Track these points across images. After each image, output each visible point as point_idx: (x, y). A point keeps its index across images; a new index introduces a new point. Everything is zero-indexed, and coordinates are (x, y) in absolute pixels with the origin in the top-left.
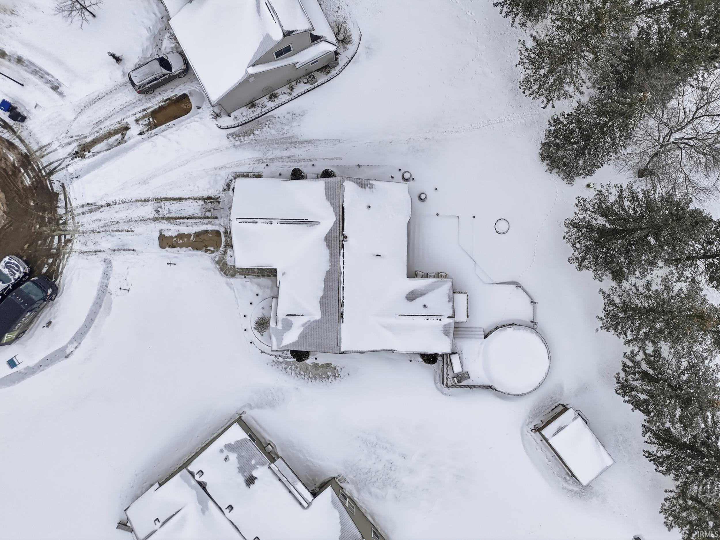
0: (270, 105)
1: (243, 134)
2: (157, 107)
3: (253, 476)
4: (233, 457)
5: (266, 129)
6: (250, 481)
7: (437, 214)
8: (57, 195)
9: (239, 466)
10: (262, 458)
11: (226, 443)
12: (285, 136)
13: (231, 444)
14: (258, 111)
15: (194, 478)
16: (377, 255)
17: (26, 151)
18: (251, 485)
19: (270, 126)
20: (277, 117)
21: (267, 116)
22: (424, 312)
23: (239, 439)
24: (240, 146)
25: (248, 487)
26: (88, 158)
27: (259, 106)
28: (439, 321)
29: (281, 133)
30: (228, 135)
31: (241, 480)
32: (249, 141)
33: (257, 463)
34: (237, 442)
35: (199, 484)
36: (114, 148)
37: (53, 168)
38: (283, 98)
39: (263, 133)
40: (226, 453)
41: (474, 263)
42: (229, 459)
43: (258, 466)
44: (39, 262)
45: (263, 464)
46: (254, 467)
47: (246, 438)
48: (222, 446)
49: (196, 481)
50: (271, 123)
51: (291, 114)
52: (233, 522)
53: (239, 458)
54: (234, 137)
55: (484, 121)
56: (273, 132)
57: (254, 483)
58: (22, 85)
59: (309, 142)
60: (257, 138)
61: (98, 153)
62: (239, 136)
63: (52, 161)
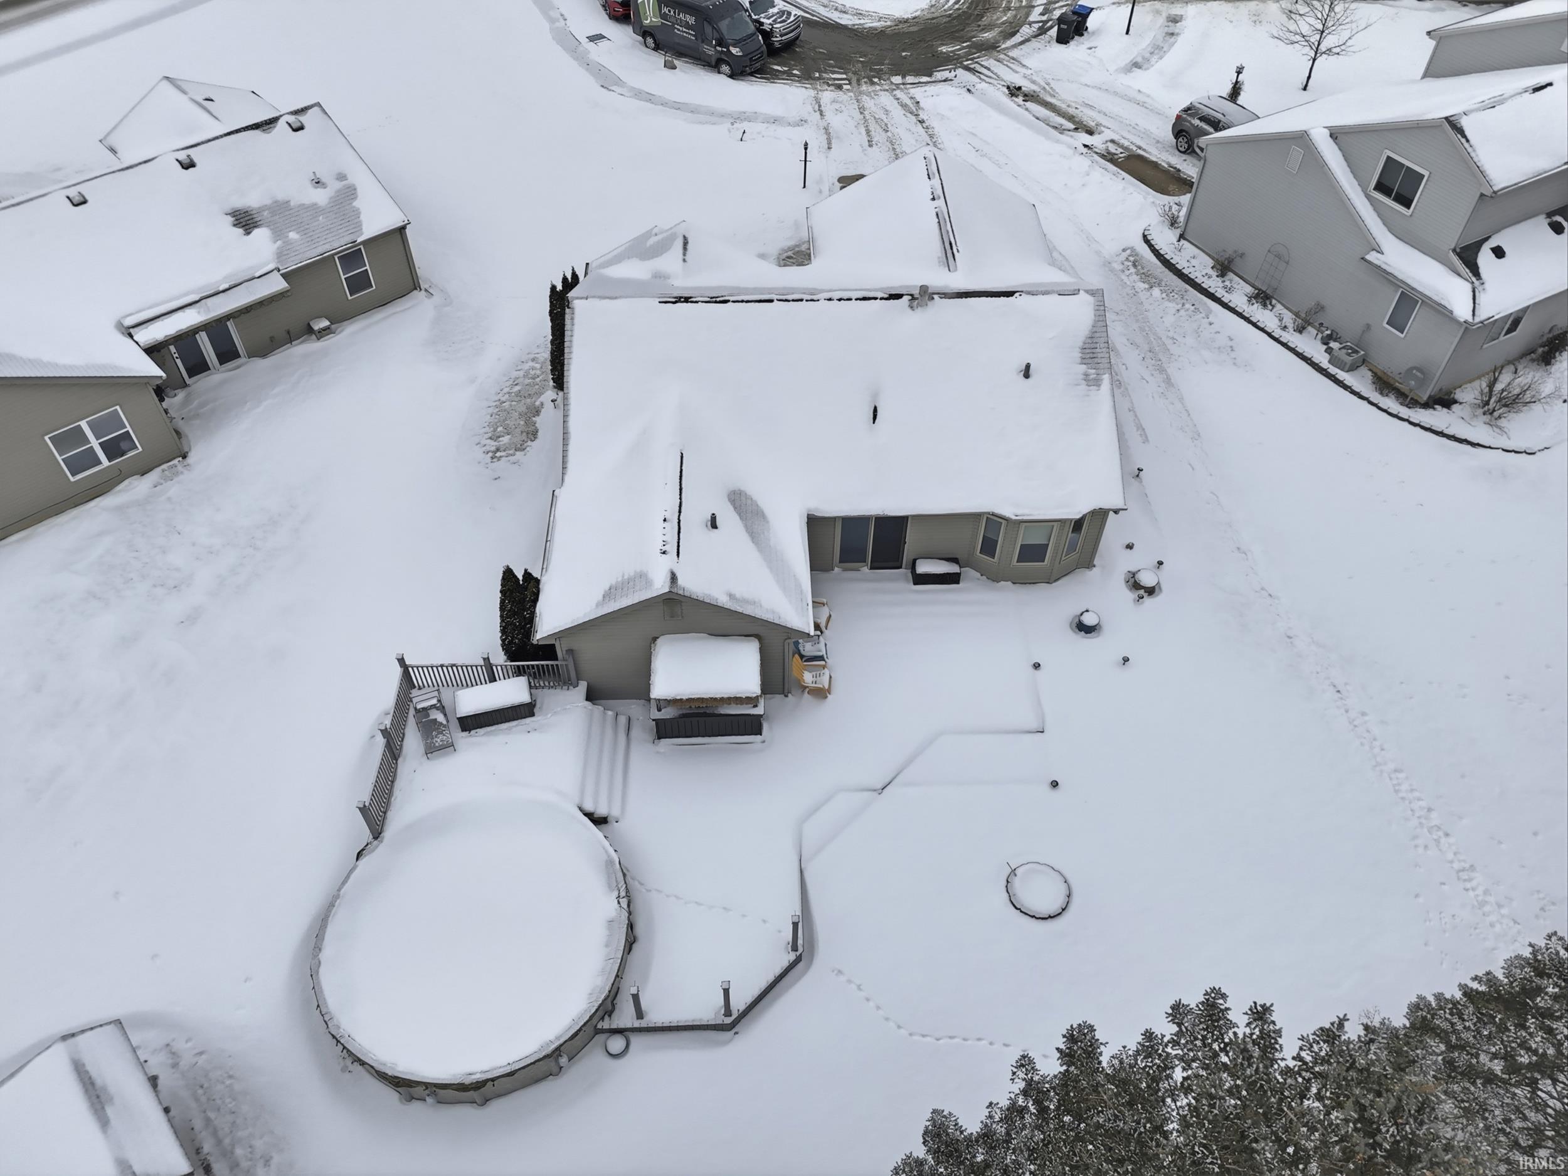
0: (1239, 298)
1: (1142, 271)
2: (1154, 159)
3: (255, 227)
4: (320, 197)
5: (1172, 306)
6: (245, 221)
7: (1037, 666)
8: (930, 75)
9: (292, 204)
10: (299, 257)
11: (359, 190)
12: (1168, 342)
13: (355, 198)
14: (1214, 284)
15: (288, 113)
16: (875, 410)
17: (1003, 46)
18: (233, 219)
19: (1182, 312)
20: (1211, 319)
21: (1205, 304)
22: (694, 517)
23: (362, 217)
24: (1112, 270)
25: (228, 209)
26: (1015, 102)
27: (1228, 283)
28: (659, 546)
29: (1171, 334)
30: (1132, 249)
31: (252, 200)
32: (1128, 283)
33: (287, 243)
34: (357, 213)
35: (270, 120)
36: (1044, 125)
37: (980, 70)
38: (1266, 317)
39: (1157, 303)
40: (334, 186)
41: (880, 786)
42: (316, 188)
43: (279, 243)
44: (793, 63)
45: (280, 255)
46: (278, 234)
47: (362, 234)
48: (351, 179)
49: (281, 116)
50: (1190, 312)
51: (1230, 343)
52: (147, 164)
53: (314, 208)
54: (1132, 259)
55: (1434, 815)
56: (1169, 320)
57: (235, 225)
58: (1127, 33)
59: (1168, 381)
60: (1143, 296)
61: (1027, 109)
62: (1135, 266)
63: (992, 69)
